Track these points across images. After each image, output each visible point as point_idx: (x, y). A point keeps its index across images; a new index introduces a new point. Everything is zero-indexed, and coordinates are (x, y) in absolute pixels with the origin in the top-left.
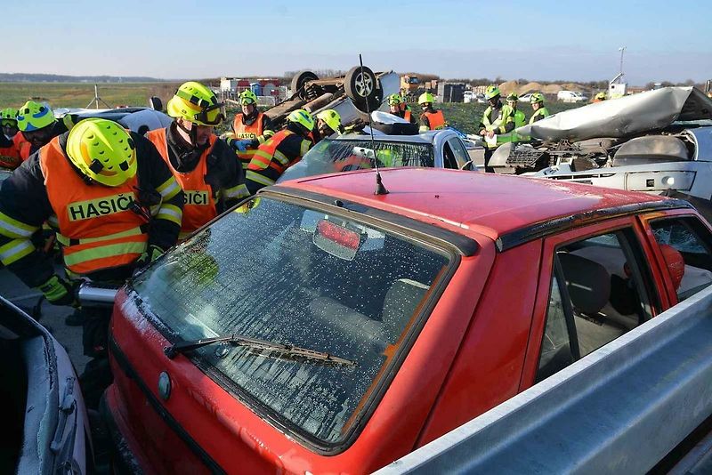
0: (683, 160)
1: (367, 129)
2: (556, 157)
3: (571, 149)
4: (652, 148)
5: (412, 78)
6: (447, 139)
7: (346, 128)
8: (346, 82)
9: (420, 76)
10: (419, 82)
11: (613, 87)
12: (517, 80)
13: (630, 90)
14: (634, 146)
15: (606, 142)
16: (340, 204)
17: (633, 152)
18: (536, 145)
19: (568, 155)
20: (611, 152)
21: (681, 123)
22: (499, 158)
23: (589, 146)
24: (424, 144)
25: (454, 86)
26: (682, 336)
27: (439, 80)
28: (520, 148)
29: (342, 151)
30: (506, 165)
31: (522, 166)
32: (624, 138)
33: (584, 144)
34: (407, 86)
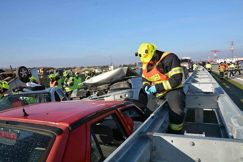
0: (129, 89)
1: (24, 90)
2: (92, 92)
3: (97, 89)
4: (120, 86)
5: (44, 69)
6: (56, 90)
7: (16, 90)
8: (16, 72)
9: (47, 68)
10: (47, 70)
11: (110, 67)
12: (80, 67)
13: (115, 67)
14: (115, 86)
15: (107, 85)
16: (7, 123)
17: (115, 88)
18: (86, 89)
19: (96, 91)
20: (108, 89)
21: (127, 77)
22: (74, 95)
23: (102, 87)
24: (47, 93)
25: (59, 71)
26: (132, 147)
27: (54, 69)
28: (80, 90)
29: (14, 99)
30: (76, 97)
31: (81, 96)
32: (112, 83)
33: (100, 87)
34: (42, 72)
